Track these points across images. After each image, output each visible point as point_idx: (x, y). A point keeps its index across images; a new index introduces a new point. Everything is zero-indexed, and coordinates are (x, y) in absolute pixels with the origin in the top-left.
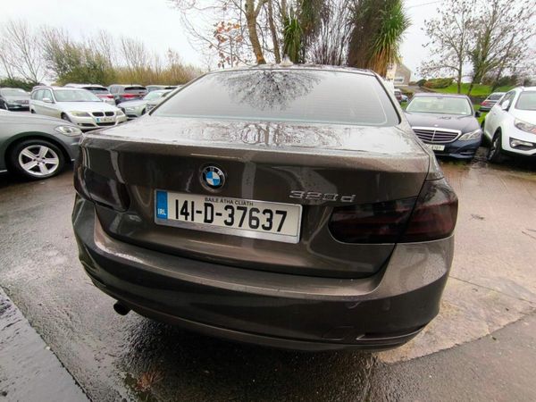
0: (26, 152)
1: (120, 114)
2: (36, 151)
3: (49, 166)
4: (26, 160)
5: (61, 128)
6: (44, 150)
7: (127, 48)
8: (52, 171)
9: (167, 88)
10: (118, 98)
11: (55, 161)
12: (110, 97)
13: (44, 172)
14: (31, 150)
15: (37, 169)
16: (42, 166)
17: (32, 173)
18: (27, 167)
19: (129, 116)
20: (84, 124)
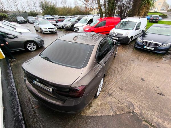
0: (28, 45)
1: (56, 28)
2: (31, 44)
3: (34, 48)
4: (29, 47)
5: (36, 38)
6: (32, 44)
7: (62, 1)
8: (34, 49)
9: (71, 17)
10: (57, 21)
11: (35, 47)
12: (54, 21)
13: (33, 50)
14: (29, 44)
15: (31, 49)
16: (32, 48)
17: (30, 50)
18: (29, 48)
19: (59, 27)
20: (46, 32)
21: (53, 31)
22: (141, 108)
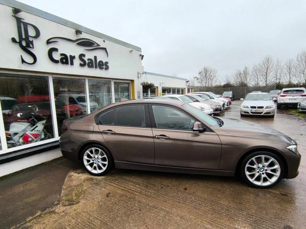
19: (302, 109)
20: (245, 112)
21: (262, 113)
22: (63, 214)
